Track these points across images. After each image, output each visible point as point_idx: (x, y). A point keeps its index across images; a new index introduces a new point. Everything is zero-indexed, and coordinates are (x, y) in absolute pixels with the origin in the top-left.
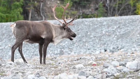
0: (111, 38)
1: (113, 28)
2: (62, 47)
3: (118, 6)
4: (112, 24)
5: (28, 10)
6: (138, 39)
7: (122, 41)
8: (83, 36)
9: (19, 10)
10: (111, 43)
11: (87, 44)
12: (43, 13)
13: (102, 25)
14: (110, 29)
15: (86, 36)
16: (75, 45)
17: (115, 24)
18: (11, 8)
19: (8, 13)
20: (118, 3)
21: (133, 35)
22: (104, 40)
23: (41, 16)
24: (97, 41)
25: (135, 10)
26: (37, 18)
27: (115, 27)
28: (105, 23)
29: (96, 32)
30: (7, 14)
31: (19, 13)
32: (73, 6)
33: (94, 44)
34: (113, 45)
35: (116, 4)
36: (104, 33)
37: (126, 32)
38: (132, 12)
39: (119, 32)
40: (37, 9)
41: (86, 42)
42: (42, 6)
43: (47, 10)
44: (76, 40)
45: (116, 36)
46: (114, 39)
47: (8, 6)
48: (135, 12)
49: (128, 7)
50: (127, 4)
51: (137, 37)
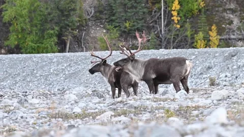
0: (59, 78)
1: (63, 66)
2: (3, 87)
3: (174, 38)
4: (62, 61)
5: (64, 40)
6: (87, 80)
7: (70, 81)
8: (29, 75)
9: (52, 39)
10: (57, 84)
11: (30, 84)
12: (84, 43)
13: (52, 62)
14: (60, 67)
15: (32, 74)
16: (18, 85)
17: (66, 62)
18: (43, 37)
19: (40, 43)
20: (173, 34)
21: (83, 75)
22: (51, 79)
23: (82, 47)
24: (43, 80)
25: (193, 43)
26: (77, 49)
27: (65, 65)
28: (55, 60)
29: (44, 71)
30: (39, 45)
31: (53, 43)
32: (121, 36)
33: (39, 84)
34: (59, 86)
35: (171, 36)
36: (52, 71)
37: (76, 70)
38: (189, 45)
39: (69, 71)
40: (78, 39)
41: (30, 81)
42: (85, 35)
43: (89, 40)
44: (20, 78)
45: (64, 76)
46: (62, 79)
47: (41, 35)
48: (194, 45)
49: (185, 39)
50: (185, 35)
51: (87, 77)
